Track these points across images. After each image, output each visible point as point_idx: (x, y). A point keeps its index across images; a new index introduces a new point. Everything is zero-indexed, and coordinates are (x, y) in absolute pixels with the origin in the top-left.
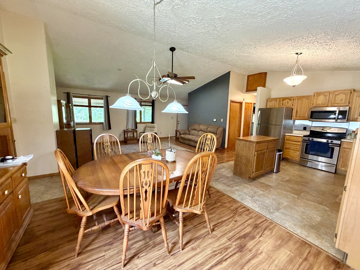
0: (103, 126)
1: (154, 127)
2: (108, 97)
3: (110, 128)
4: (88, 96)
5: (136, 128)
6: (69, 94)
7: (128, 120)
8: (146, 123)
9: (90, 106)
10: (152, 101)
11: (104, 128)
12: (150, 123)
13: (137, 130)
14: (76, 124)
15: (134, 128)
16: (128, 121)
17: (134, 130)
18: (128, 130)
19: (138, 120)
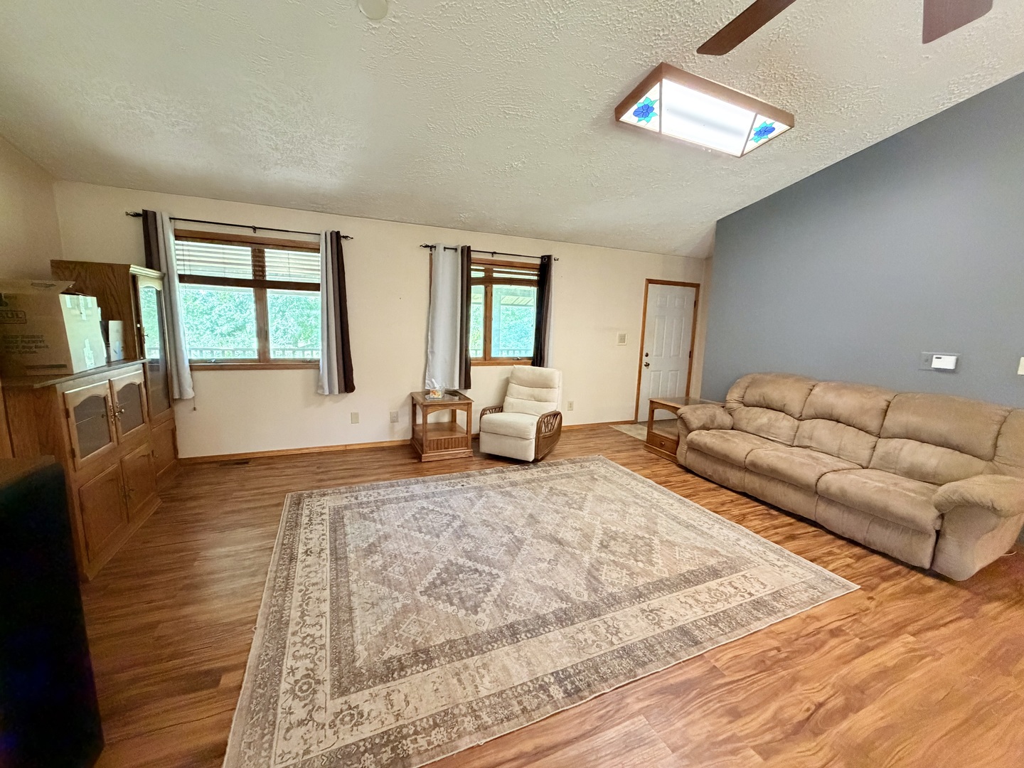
0: (318, 380)
1: (546, 385)
2: (343, 242)
3: (348, 385)
4: (249, 233)
5: (467, 384)
6: (150, 219)
7: (432, 347)
8: (512, 364)
9: (259, 283)
10: (538, 262)
11: (322, 387)
12: (525, 364)
13: (468, 393)
14: (192, 368)
15: (456, 387)
16: (433, 352)
17: (453, 393)
18: (428, 392)
19: (475, 351)
